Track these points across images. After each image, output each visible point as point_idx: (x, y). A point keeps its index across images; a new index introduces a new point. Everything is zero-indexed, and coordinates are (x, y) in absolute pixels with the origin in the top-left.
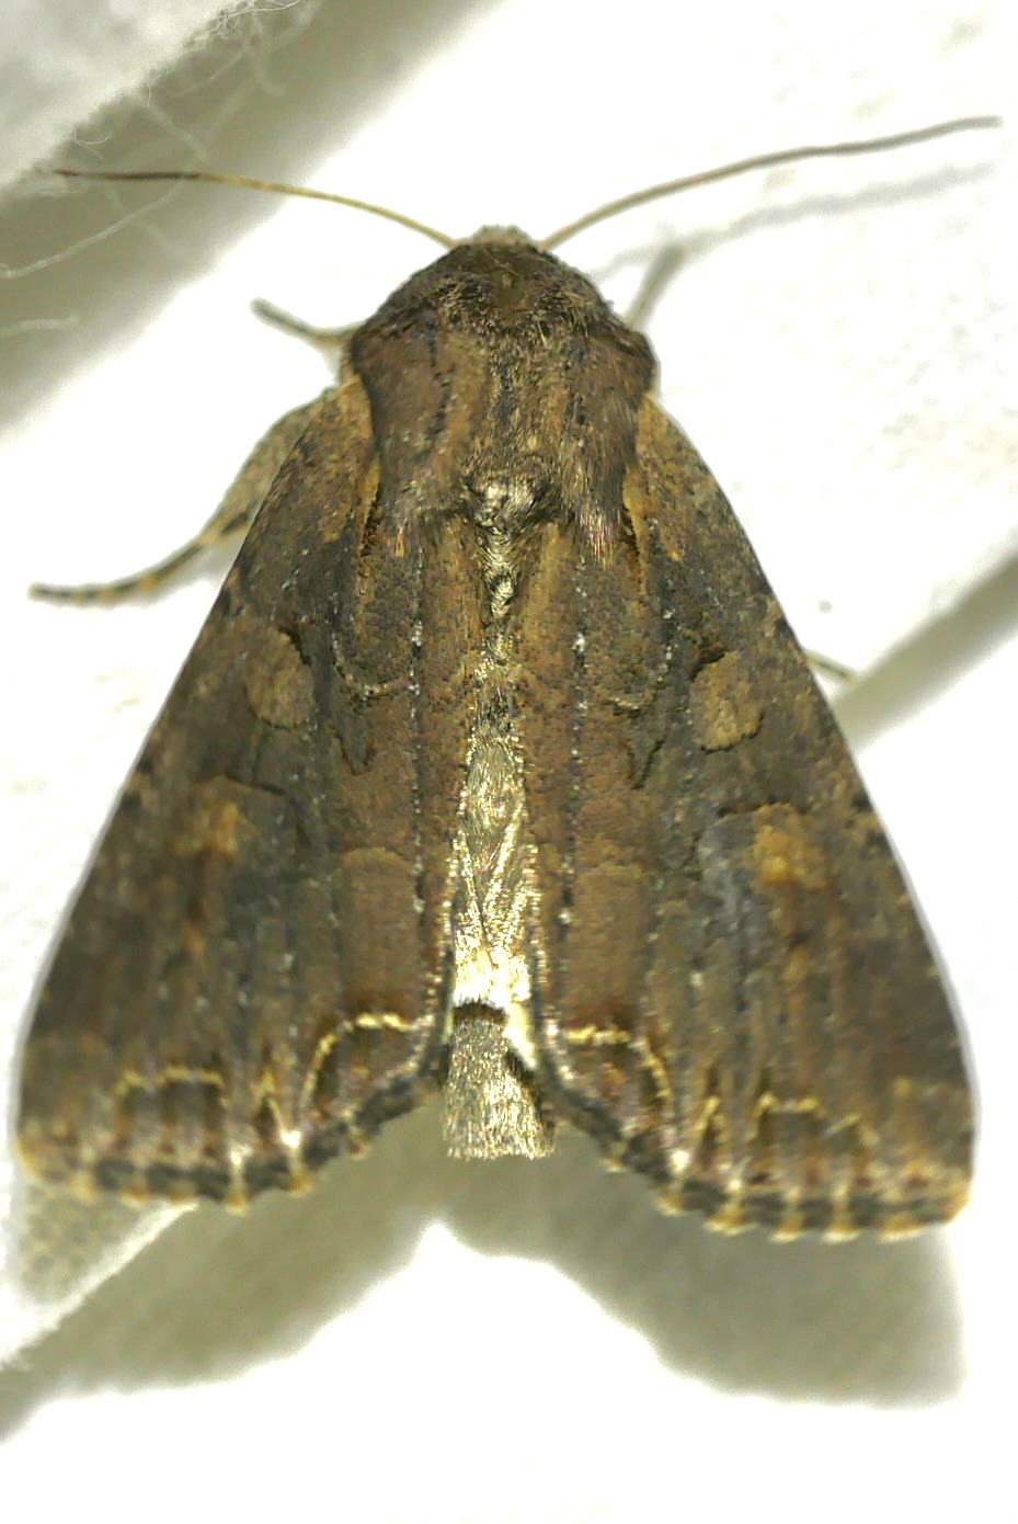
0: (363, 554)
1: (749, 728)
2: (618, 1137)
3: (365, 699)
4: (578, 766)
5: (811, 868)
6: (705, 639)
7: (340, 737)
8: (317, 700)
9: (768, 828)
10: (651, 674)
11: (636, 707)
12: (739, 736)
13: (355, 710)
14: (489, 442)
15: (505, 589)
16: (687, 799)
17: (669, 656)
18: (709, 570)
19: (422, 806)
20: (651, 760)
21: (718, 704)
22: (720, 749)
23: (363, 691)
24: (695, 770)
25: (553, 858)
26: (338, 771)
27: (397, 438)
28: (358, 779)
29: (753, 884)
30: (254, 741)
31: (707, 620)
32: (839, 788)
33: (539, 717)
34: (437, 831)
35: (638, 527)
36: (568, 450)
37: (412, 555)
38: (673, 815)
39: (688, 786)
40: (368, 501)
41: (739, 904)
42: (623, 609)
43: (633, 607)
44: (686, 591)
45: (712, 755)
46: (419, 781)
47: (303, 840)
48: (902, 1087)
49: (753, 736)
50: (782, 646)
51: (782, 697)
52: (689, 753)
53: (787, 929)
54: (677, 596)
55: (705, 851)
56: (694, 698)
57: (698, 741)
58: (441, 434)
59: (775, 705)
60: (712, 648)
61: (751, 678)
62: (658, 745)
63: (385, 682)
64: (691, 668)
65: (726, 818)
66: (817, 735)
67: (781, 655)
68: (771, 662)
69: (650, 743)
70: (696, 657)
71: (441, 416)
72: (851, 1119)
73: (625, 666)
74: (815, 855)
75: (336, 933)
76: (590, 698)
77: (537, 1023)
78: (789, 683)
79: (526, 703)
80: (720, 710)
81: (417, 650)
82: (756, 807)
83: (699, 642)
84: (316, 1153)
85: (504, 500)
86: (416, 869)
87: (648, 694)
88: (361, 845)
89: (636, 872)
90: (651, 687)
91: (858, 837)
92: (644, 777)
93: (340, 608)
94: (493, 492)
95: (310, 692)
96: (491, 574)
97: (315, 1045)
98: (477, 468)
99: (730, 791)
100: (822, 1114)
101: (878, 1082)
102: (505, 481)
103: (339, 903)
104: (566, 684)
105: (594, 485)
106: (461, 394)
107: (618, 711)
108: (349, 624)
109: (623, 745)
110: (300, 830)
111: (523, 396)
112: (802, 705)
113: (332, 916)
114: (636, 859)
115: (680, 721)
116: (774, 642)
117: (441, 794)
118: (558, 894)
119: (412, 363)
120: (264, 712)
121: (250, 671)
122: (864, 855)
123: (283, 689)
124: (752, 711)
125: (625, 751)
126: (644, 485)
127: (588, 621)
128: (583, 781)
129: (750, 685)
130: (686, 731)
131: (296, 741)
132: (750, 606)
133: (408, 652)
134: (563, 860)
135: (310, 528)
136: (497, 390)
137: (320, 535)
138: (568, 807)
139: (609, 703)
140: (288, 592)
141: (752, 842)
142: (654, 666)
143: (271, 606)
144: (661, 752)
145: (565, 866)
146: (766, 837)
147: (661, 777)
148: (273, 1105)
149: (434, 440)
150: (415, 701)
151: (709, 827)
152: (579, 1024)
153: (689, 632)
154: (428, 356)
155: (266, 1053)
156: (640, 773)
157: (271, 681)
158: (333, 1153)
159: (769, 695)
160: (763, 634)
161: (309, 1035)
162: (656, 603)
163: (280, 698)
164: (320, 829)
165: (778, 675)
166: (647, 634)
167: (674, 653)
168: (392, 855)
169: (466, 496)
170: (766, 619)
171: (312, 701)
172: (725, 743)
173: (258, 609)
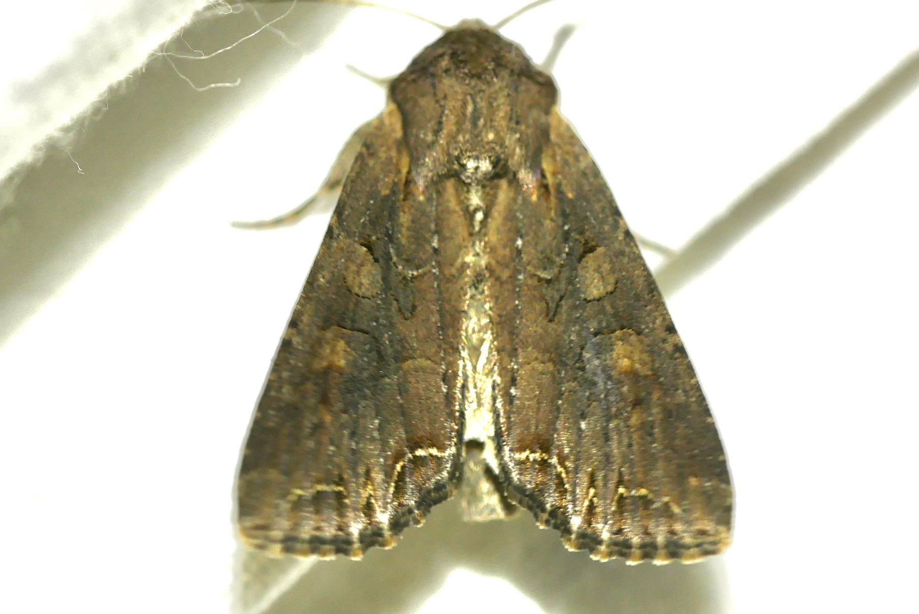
0: (405, 200)
1: (610, 288)
2: (543, 510)
3: (409, 279)
4: (518, 310)
5: (644, 364)
6: (586, 240)
7: (397, 300)
8: (383, 281)
9: (621, 343)
10: (557, 259)
11: (549, 277)
12: (604, 292)
13: (404, 285)
14: (467, 137)
15: (479, 216)
16: (577, 327)
17: (567, 250)
18: (588, 202)
19: (444, 335)
20: (558, 306)
21: (593, 275)
22: (594, 300)
23: (408, 273)
24: (581, 311)
25: (506, 359)
26: (397, 319)
27: (417, 136)
28: (408, 322)
29: (613, 373)
30: (351, 306)
31: (587, 230)
32: (658, 322)
33: (498, 283)
34: (452, 348)
35: (550, 180)
36: (511, 139)
37: (429, 199)
38: (569, 336)
39: (578, 320)
40: (404, 170)
41: (606, 383)
42: (542, 225)
43: (548, 223)
44: (576, 214)
45: (590, 303)
46: (441, 321)
47: (381, 357)
48: (693, 482)
49: (611, 293)
50: (628, 245)
51: (628, 272)
52: (578, 303)
53: (631, 398)
54: (571, 217)
55: (587, 355)
56: (580, 272)
57: (583, 296)
58: (441, 133)
59: (624, 276)
60: (590, 245)
61: (611, 262)
62: (561, 298)
63: (420, 268)
64: (578, 257)
65: (598, 337)
66: (647, 292)
67: (627, 250)
68: (622, 253)
69: (557, 297)
70: (581, 250)
71: (440, 123)
72: (666, 499)
73: (543, 255)
74: (645, 357)
75: (401, 406)
76: (525, 273)
77: (499, 449)
78: (631, 264)
79: (490, 276)
80: (594, 279)
81: (436, 251)
82: (613, 331)
83: (583, 242)
84: (397, 525)
85: (477, 168)
86: (443, 369)
87: (556, 270)
88: (413, 358)
89: (550, 367)
90: (557, 267)
91: (669, 347)
92: (554, 315)
93: (393, 230)
94: (471, 164)
95: (379, 278)
96: (472, 208)
97: (393, 468)
98: (461, 151)
99: (600, 322)
100: (651, 496)
101: (680, 478)
102: (477, 158)
103: (402, 390)
104: (512, 265)
105: (526, 157)
106: (451, 111)
107: (540, 280)
108: (398, 239)
109: (543, 298)
110: (379, 352)
111: (485, 111)
112: (638, 276)
113: (398, 398)
114: (550, 360)
115: (574, 285)
116: (623, 242)
117: (453, 327)
118: (508, 379)
119: (423, 95)
120: (356, 290)
121: (347, 269)
122: (672, 357)
123: (365, 276)
124: (612, 280)
125: (544, 302)
126: (553, 156)
127: (523, 231)
128: (522, 318)
129: (610, 266)
130: (577, 291)
131: (374, 304)
132: (610, 223)
133: (431, 251)
134: (511, 361)
135: (374, 188)
136: (470, 108)
137: (379, 192)
138: (513, 333)
139: (535, 275)
140: (364, 224)
141: (612, 350)
142: (559, 255)
143: (355, 232)
144: (563, 302)
145: (512, 364)
146: (620, 348)
147: (563, 315)
148: (373, 501)
149: (437, 136)
150: (436, 278)
151: (589, 342)
152: (522, 449)
153: (577, 237)
154: (431, 90)
155: (368, 473)
156: (551, 314)
157: (358, 273)
158: (406, 524)
159: (620, 271)
160: (617, 237)
161: (390, 462)
162: (560, 221)
163: (363, 281)
164: (390, 351)
165: (626, 260)
166: (555, 238)
167: (570, 248)
168: (429, 362)
169: (456, 167)
170: (620, 230)
171: (381, 282)
172: (597, 297)
173: (349, 235)
